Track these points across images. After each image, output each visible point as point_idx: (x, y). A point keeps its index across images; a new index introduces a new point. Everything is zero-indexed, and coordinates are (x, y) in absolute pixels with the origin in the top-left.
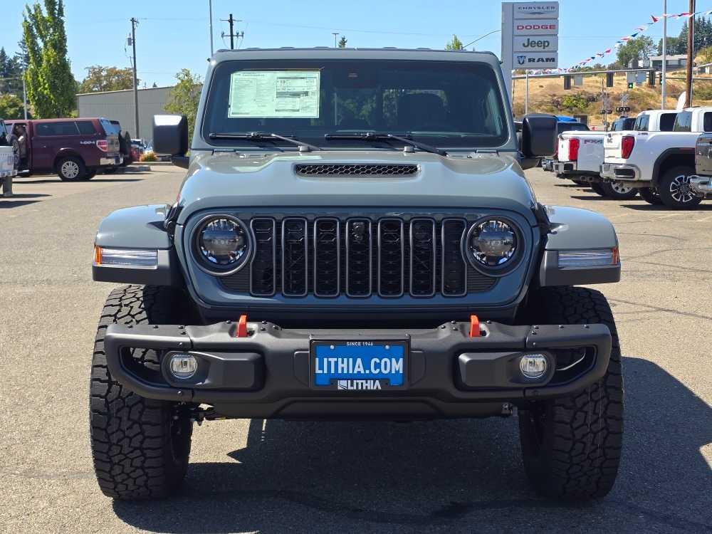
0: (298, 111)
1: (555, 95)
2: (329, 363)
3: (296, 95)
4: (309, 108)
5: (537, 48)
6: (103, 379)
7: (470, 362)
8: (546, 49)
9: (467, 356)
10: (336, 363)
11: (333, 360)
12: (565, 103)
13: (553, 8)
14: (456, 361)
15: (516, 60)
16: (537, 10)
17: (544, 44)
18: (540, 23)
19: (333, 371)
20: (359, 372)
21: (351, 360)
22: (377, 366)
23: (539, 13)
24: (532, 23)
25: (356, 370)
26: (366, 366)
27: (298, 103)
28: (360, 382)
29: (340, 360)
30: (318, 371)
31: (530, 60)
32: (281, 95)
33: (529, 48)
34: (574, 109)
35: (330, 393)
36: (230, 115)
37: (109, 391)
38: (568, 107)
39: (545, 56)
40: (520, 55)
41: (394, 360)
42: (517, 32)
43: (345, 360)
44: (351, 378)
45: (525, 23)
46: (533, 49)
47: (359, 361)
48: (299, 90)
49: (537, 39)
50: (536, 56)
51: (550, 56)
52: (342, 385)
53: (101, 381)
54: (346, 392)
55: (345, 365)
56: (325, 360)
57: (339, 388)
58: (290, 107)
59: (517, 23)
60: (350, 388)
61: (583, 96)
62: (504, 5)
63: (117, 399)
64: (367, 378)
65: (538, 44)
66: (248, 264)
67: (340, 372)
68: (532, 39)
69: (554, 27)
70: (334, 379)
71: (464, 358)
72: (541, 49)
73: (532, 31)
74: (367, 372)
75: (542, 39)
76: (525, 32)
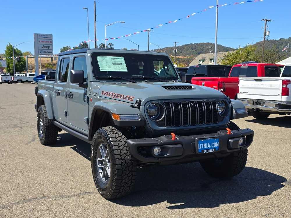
0: (121, 69)
1: (42, 63)
2: (202, 145)
3: (119, 64)
4: (124, 68)
5: (46, 48)
6: (119, 158)
7: (233, 142)
8: (49, 49)
9: (231, 140)
10: (203, 145)
11: (202, 144)
12: (46, 66)
13: (51, 36)
14: (228, 142)
15: (39, 52)
16: (45, 36)
17: (49, 47)
18: (47, 40)
19: (202, 148)
20: (209, 147)
21: (207, 144)
22: (213, 145)
23: (46, 37)
24: (44, 40)
25: (208, 147)
26: (211, 145)
27: (120, 66)
28: (209, 150)
29: (204, 144)
30: (199, 148)
31: (44, 52)
32: (114, 64)
33: (44, 48)
34: (49, 67)
35: (202, 154)
36: (101, 70)
37: (122, 162)
38: (47, 67)
39: (49, 51)
40: (41, 50)
41: (217, 143)
42: (39, 43)
43: (205, 144)
44: (207, 149)
45: (42, 40)
46: (45, 49)
47: (209, 144)
48: (119, 63)
49: (46, 46)
50: (46, 51)
51: (51, 51)
52: (205, 151)
53: (119, 159)
54: (206, 153)
55: (205, 146)
56: (201, 145)
57: (205, 153)
58: (118, 68)
59: (39, 40)
60: (207, 152)
61: (51, 64)
62: (35, 34)
63: (125, 164)
64: (211, 149)
65: (47, 47)
66: (164, 117)
67: (204, 148)
68: (44, 45)
69: (51, 42)
70: (203, 150)
71: (231, 141)
72: (48, 49)
73: (44, 43)
74: (211, 147)
75: (48, 46)
76: (42, 43)
